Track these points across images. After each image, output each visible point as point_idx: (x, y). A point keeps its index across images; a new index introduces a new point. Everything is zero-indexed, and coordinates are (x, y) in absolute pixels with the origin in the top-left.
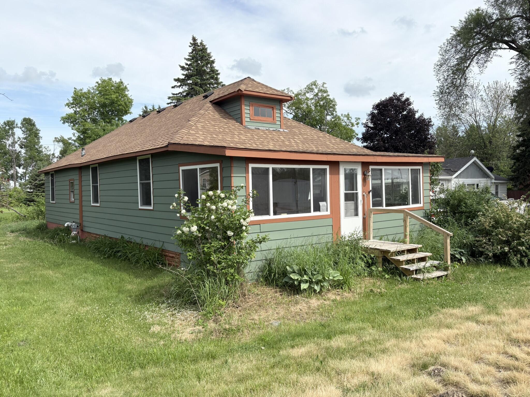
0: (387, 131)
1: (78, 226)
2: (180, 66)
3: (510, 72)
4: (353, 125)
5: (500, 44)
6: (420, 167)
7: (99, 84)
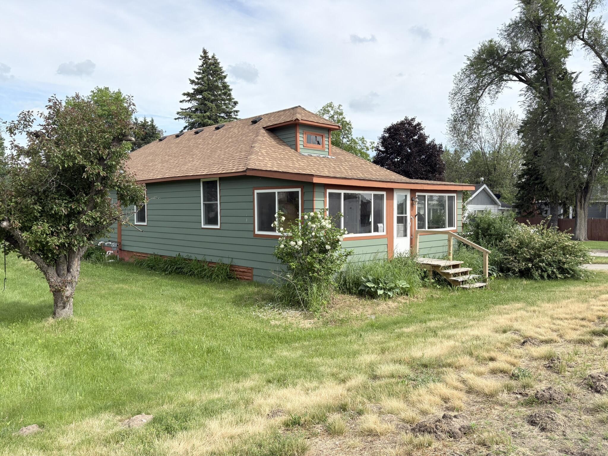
0: (398, 155)
1: (118, 245)
2: (190, 80)
3: (519, 104)
4: (368, 149)
5: (511, 76)
6: (455, 195)
7: (94, 94)
